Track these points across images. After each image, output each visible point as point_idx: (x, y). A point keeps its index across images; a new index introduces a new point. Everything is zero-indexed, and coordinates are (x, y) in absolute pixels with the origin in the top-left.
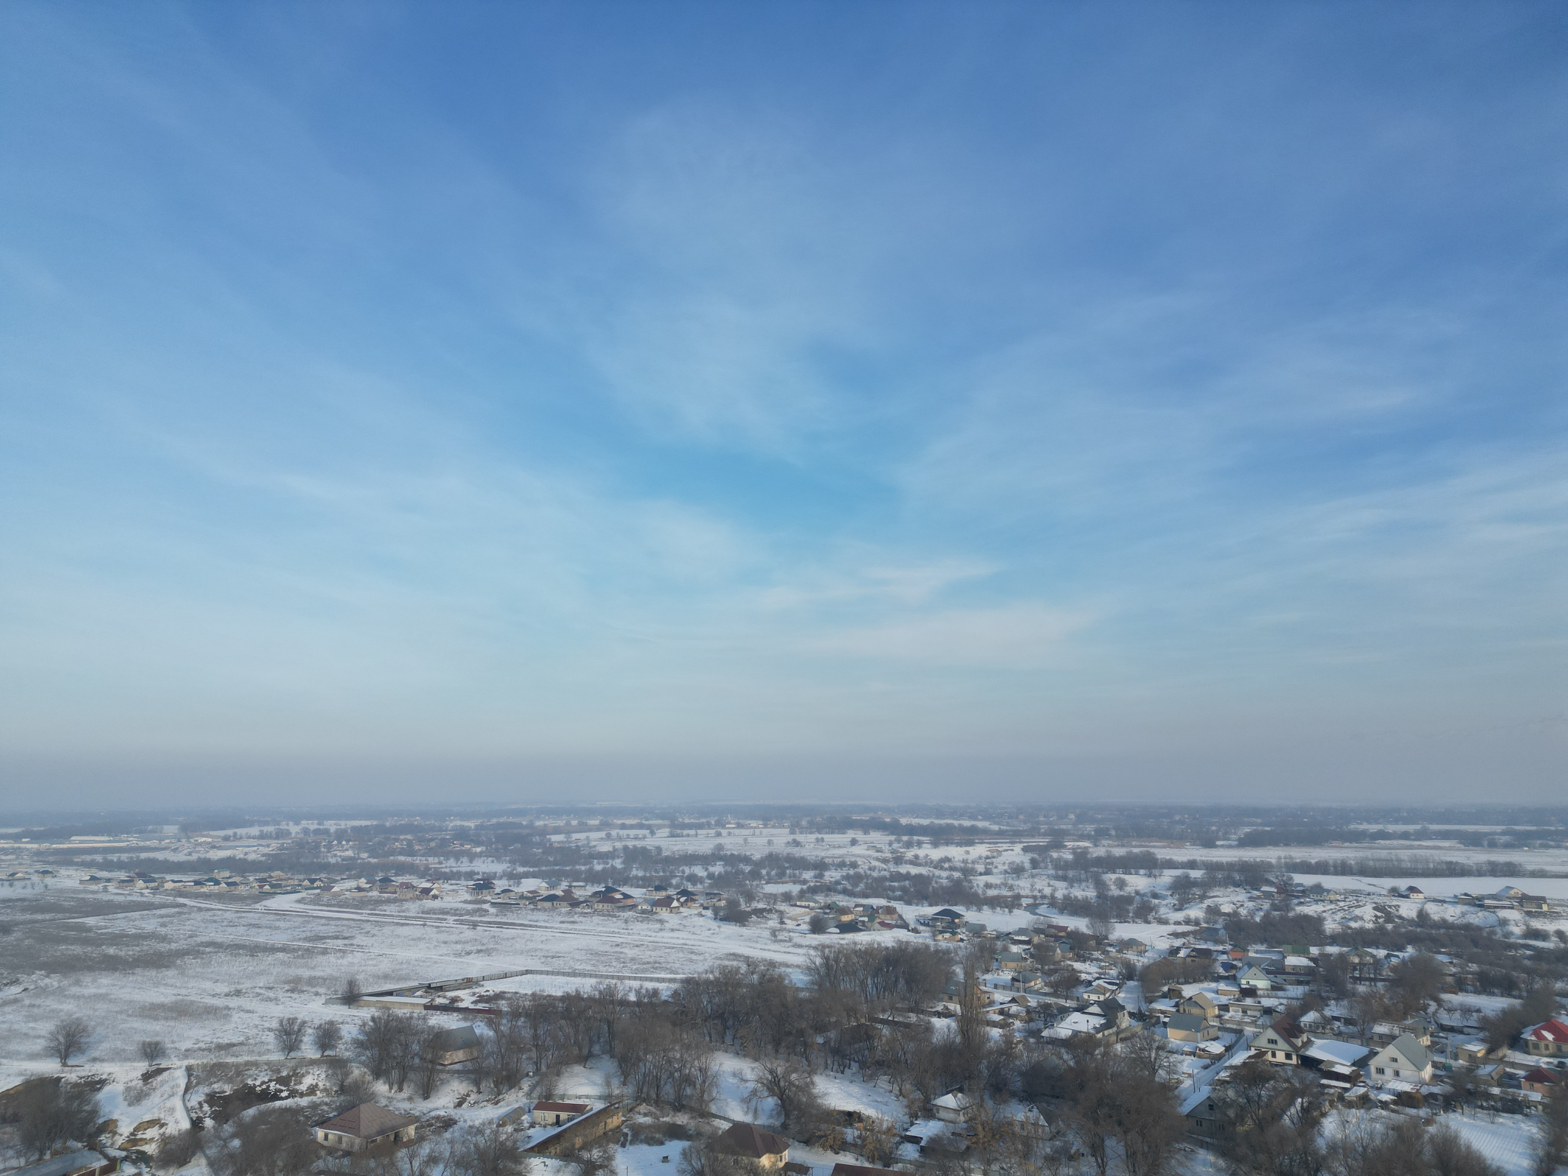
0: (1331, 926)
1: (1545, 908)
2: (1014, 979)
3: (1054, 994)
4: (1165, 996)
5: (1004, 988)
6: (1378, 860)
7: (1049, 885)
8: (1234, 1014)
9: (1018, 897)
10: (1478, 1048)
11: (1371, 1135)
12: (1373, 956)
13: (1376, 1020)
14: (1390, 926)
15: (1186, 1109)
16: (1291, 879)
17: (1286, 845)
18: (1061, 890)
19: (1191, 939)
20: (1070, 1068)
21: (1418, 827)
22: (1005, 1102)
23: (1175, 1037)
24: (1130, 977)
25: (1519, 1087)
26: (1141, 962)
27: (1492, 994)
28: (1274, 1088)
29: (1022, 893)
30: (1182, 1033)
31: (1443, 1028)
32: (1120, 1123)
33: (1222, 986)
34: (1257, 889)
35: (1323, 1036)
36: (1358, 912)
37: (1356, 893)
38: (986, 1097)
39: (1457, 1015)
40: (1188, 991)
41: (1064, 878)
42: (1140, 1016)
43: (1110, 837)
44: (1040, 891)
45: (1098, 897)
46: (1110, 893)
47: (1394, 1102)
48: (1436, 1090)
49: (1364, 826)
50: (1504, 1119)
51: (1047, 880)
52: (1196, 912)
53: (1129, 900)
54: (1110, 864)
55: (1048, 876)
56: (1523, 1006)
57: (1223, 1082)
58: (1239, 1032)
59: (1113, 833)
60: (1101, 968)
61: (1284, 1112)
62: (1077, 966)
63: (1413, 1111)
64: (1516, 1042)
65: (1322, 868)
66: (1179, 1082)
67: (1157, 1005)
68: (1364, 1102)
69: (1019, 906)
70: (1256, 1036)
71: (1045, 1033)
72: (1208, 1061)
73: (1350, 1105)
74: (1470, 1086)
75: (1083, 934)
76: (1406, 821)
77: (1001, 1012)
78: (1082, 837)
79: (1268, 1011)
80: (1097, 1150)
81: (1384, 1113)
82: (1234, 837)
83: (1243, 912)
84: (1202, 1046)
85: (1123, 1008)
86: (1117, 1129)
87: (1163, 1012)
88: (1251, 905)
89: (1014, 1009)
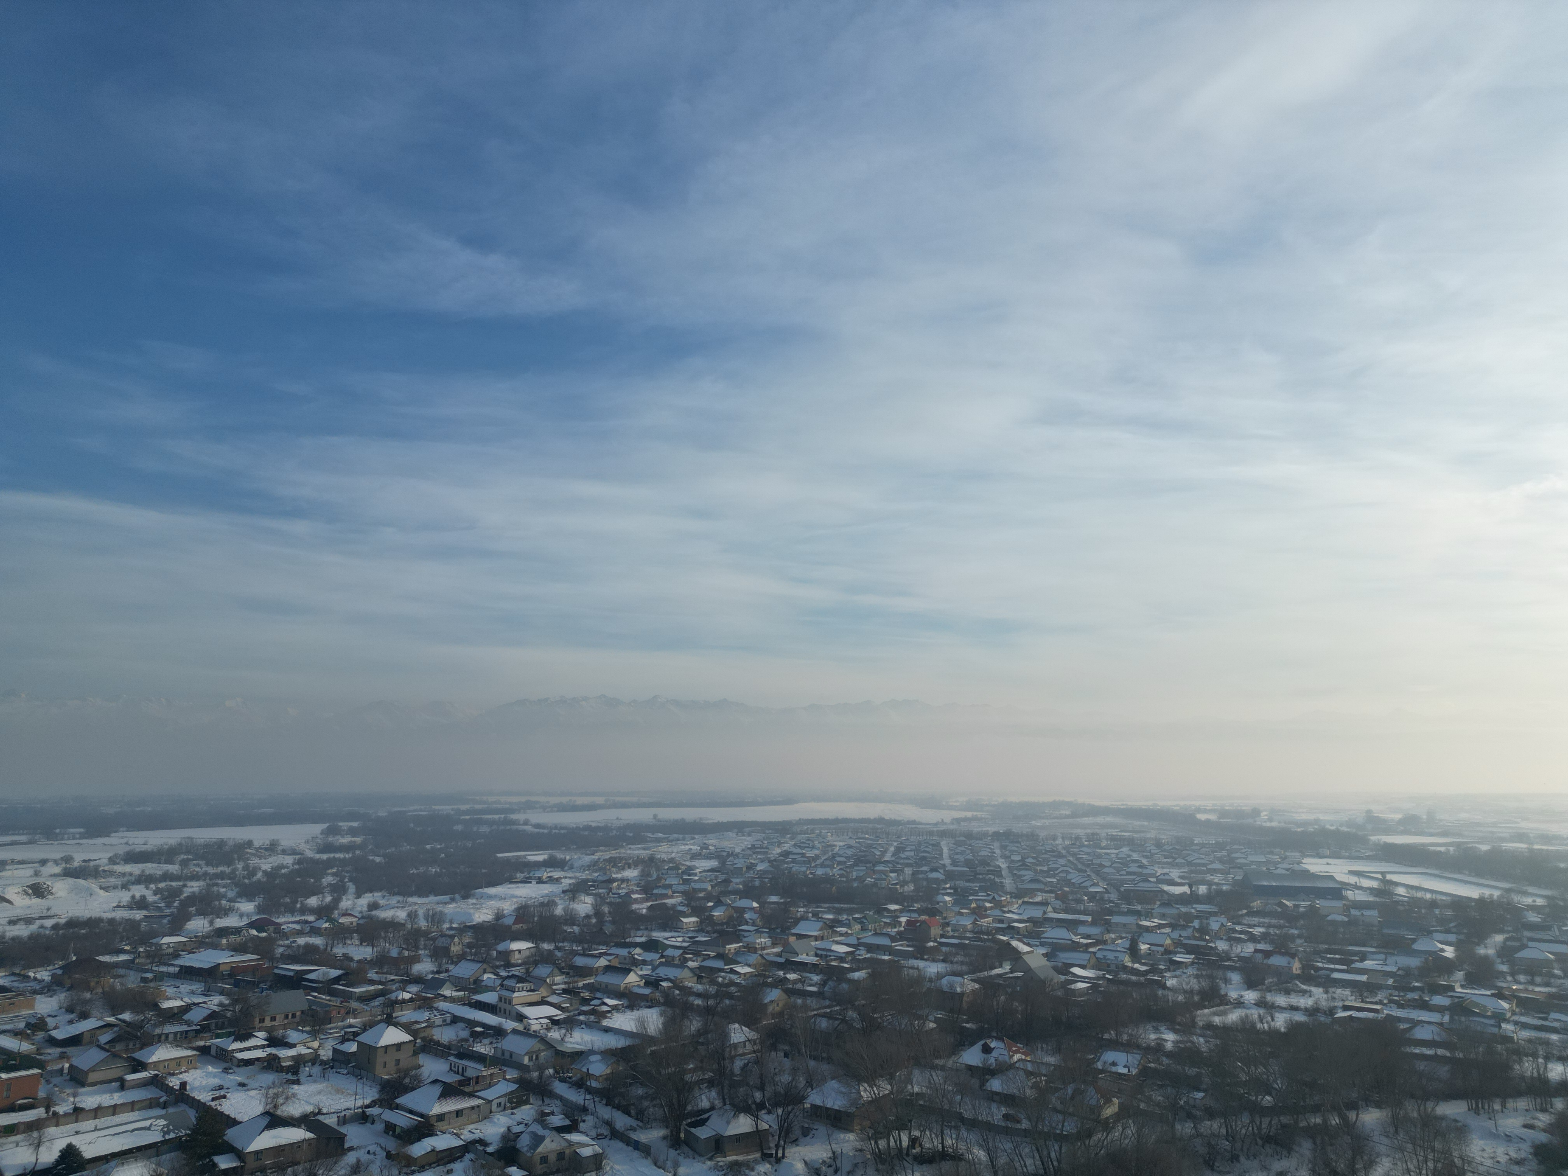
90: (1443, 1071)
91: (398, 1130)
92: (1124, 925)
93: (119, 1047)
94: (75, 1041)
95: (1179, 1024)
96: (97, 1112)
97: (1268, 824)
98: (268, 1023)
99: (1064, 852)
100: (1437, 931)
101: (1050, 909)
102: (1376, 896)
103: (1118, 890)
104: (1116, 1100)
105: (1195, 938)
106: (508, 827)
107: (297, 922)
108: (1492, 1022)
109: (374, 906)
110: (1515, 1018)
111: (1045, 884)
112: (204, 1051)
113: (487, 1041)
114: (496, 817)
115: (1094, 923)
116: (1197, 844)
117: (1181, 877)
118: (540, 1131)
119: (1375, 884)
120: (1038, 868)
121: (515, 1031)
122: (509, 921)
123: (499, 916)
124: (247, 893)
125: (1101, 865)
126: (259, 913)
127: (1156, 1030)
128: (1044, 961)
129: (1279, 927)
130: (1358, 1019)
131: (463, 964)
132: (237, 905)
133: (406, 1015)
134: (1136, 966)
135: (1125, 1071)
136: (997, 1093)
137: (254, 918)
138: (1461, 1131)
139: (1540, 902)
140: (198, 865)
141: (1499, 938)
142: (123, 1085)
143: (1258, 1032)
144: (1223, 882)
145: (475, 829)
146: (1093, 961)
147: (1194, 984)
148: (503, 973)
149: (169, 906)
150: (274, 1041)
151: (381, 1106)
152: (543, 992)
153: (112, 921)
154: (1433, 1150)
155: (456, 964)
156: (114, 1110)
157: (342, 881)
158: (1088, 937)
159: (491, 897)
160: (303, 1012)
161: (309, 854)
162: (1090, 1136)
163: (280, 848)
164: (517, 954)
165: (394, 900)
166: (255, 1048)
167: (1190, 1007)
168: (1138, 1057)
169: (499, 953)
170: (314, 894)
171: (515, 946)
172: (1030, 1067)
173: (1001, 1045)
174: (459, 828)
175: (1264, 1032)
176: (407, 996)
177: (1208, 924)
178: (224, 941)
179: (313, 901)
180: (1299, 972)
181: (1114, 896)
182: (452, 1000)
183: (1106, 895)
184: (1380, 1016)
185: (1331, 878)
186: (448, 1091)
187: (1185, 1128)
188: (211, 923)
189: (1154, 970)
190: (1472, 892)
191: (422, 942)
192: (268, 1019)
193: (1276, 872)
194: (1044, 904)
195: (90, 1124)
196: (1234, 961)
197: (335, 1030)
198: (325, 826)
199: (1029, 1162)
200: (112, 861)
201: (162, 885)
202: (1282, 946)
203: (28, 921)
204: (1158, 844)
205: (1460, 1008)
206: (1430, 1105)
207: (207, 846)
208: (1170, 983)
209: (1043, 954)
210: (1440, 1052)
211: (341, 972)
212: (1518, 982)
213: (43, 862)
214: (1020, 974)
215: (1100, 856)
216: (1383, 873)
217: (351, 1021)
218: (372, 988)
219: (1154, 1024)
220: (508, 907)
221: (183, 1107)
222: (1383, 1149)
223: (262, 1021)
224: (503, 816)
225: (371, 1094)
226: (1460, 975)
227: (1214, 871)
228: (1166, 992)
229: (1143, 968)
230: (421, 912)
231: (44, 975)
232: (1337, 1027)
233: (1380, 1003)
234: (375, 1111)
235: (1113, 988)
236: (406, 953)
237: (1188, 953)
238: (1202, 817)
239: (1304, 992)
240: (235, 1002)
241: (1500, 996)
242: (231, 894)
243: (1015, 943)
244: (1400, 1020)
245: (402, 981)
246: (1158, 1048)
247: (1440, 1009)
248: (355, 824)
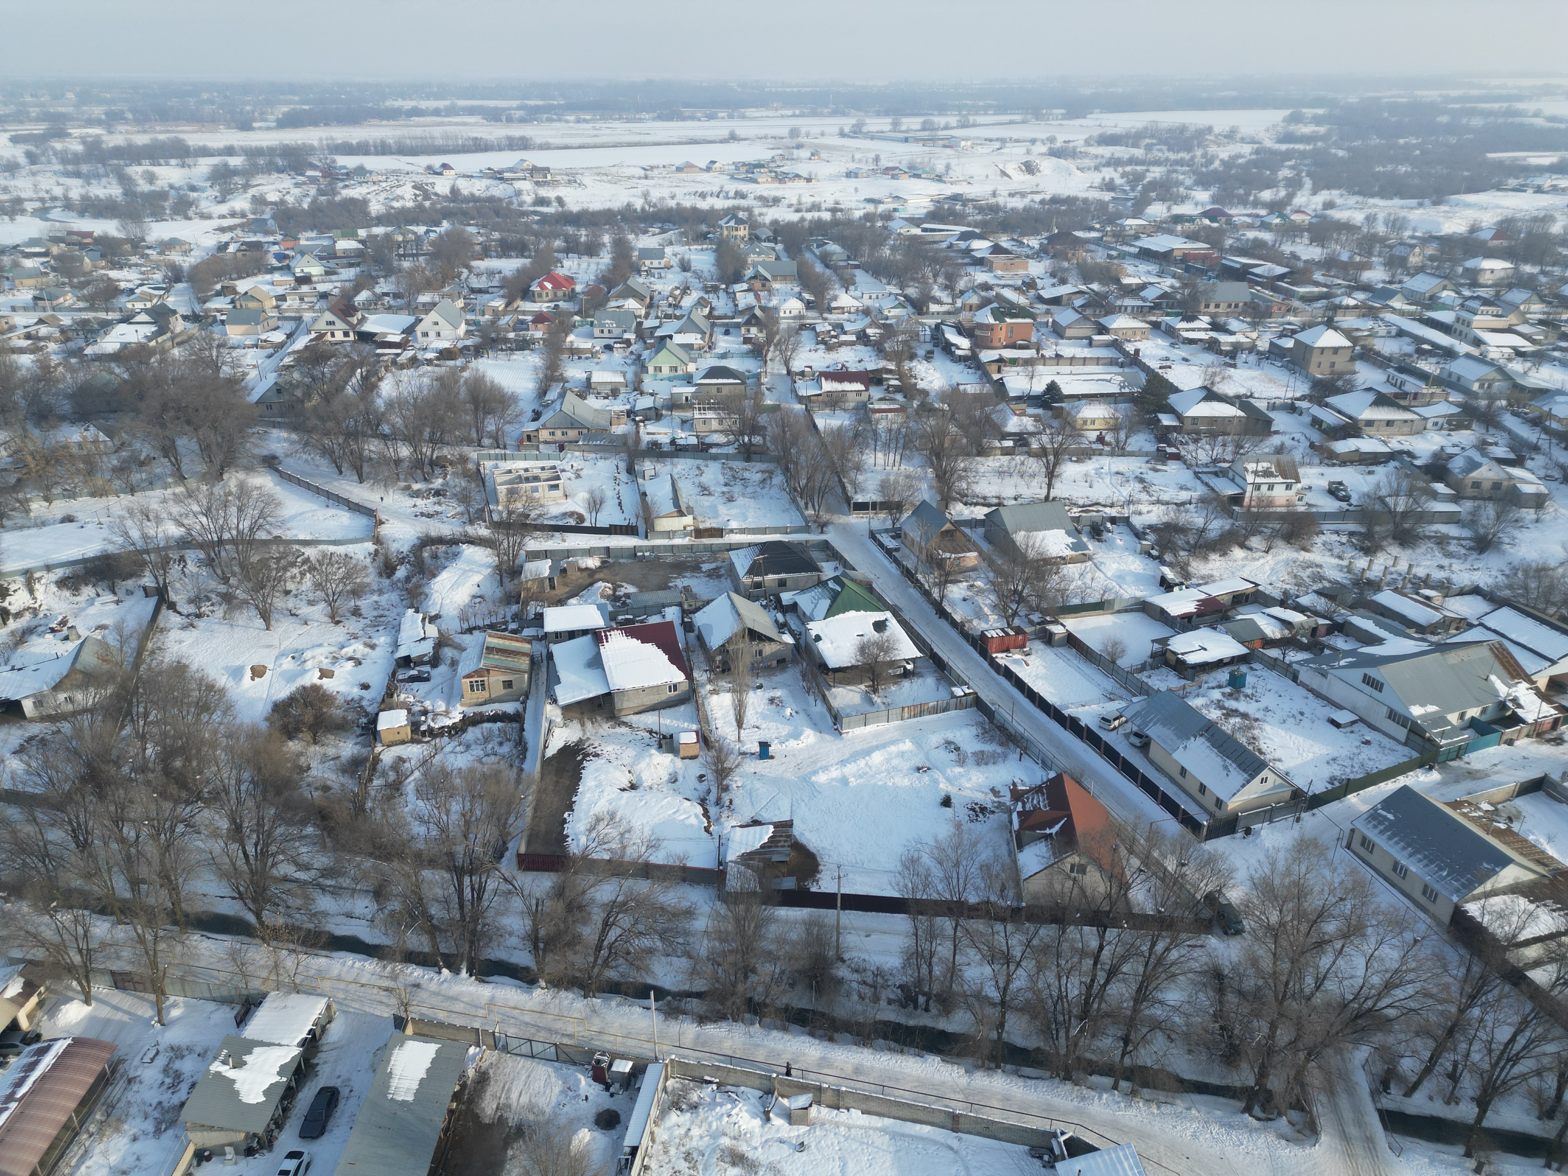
0: (376, 208)
1: (549, 177)
2: (36, 298)
3: (92, 308)
4: (218, 294)
5: (25, 309)
6: (415, 138)
7: (59, 184)
8: (292, 302)
9: (19, 201)
10: (499, 304)
11: (420, 388)
12: (415, 233)
13: (419, 291)
14: (427, 204)
15: (255, 397)
16: (334, 161)
17: (326, 125)
18: (76, 189)
19: (239, 232)
20: (125, 381)
21: (447, 103)
22: (54, 427)
23: (234, 333)
24: (177, 279)
25: (528, 329)
26: (186, 262)
27: (510, 257)
28: (336, 364)
29: (23, 195)
30: (242, 328)
31: (473, 291)
32: (189, 422)
33: (277, 277)
34: (302, 175)
35: (375, 311)
36: (399, 192)
37: (396, 173)
38: (30, 426)
39: (484, 278)
40: (242, 286)
41: (77, 175)
42: (193, 318)
43: (126, 121)
44: (47, 192)
45: (126, 194)
46: (139, 189)
47: (438, 359)
48: (469, 342)
49: (399, 103)
50: (518, 356)
51: (55, 178)
52: (241, 203)
53: (162, 195)
54: (134, 154)
55: (55, 173)
56: (532, 263)
57: (288, 367)
58: (299, 319)
59: (130, 116)
60: (143, 273)
61: (346, 383)
62: (114, 274)
63: (451, 363)
64: (527, 294)
65: (362, 149)
66: (245, 374)
67: (211, 305)
68: (414, 362)
69: (23, 212)
70: (315, 320)
71: (89, 351)
72: (271, 350)
73: (402, 367)
74: (493, 335)
75: (114, 238)
76: (438, 97)
77: (28, 336)
78: (90, 122)
79: (324, 296)
80: (168, 450)
81: (429, 368)
82: (271, 117)
83: (290, 199)
84: (263, 337)
85: (174, 312)
86: (187, 428)
87: (218, 311)
88: (297, 191)
89: (44, 330)
91: (1324, 426)
93: (1088, 312)
94: (1056, 301)
96: (1072, 360)
98: (1212, 309)
106: (1510, 120)
107: (1249, 215)
109: (1329, 205)
112: (1156, 326)
113: (1433, 360)
114: (1496, 106)
118: (1477, 457)
121: (1468, 356)
122: (1486, 235)
123: (1474, 229)
124: (1203, 182)
126: (1213, 203)
131: (1420, 277)
132: (1193, 193)
133: (1348, 321)
137: (1208, 207)
140: (1160, 150)
142: (1090, 344)
145: (1464, 121)
148: (1467, 293)
149: (1133, 189)
150: (1216, 326)
151: (1310, 401)
152: (1512, 319)
153: (1085, 201)
155: (1413, 276)
156: (1085, 361)
157: (1298, 175)
159: (1468, 205)
160: (1245, 304)
161: (1269, 143)
163: (1239, 136)
164: (1488, 275)
165: (1352, 200)
166: (1199, 330)
169: (1467, 270)
170: (1268, 187)
171: (1487, 264)
174: (1444, 119)
176: (1351, 302)
178: (1179, 228)
179: (1267, 195)
182: (1402, 313)
186: (1381, 400)
188: (1169, 209)
191: (1377, 248)
192: (1212, 306)
195: (1066, 369)
197: (1274, 324)
198: (1287, 112)
200: (1087, 143)
201: (1128, 169)
203: (1023, 195)
207: (1170, 131)
211: (1285, 270)
213: (1033, 141)
217: (1291, 318)
218: (1316, 289)
220: (1488, 219)
221: (1135, 370)
223: (1207, 306)
224: (1505, 105)
225: (1302, 388)
230: (1381, 216)
231: (1034, 242)
234: (1304, 404)
236: (1358, 259)
240: (1185, 286)
242: (1189, 182)
245: (1348, 287)
248: (1321, 111)
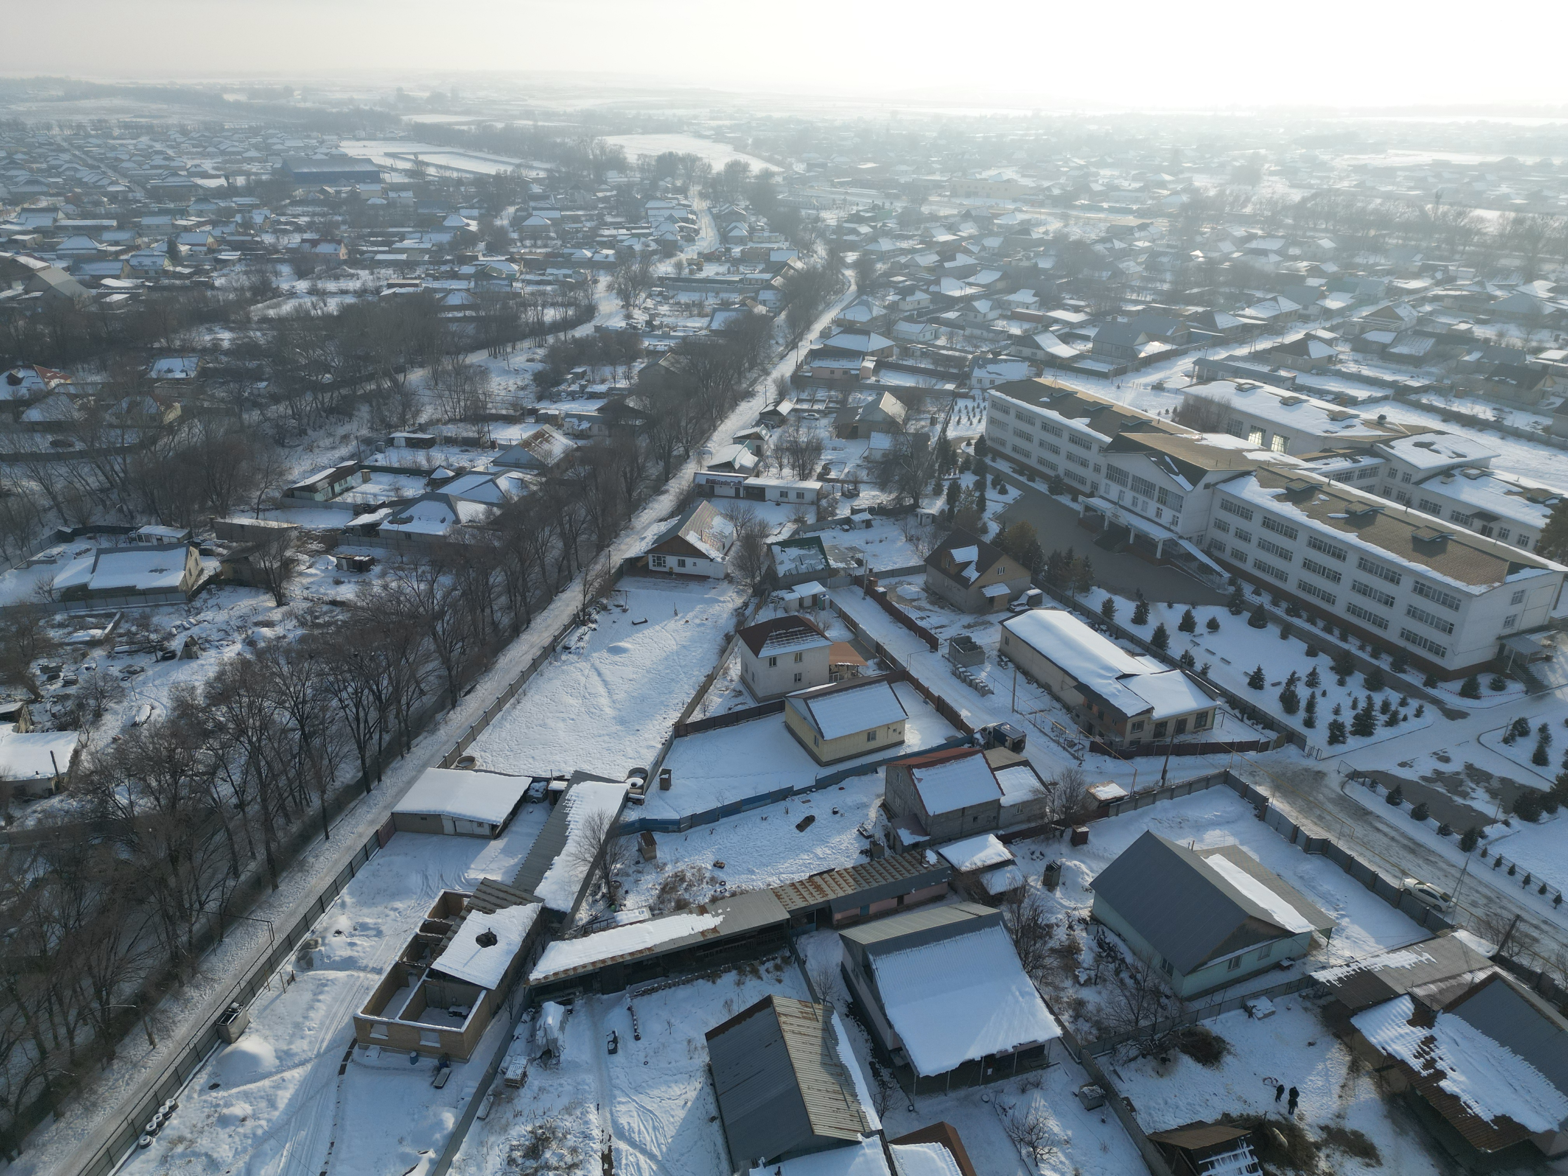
90: (470, 329)
92: (158, 226)
95: (234, 322)
97: (302, 105)
99: (65, 144)
100: (463, 208)
101: (61, 215)
102: (410, 177)
103: (144, 188)
104: (177, 405)
105: (239, 234)
108: (506, 282)
110: (523, 277)
111: (48, 185)
115: (120, 227)
116: (228, 130)
117: (215, 168)
119: (408, 165)
120: (34, 166)
125: (117, 159)
127: (210, 331)
128: (66, 276)
129: (324, 215)
130: (402, 294)
134: (179, 269)
135: (183, 375)
136: (37, 423)
138: (483, 373)
139: (542, 174)
141: (511, 210)
143: (312, 318)
144: (261, 171)
146: (127, 269)
147: (245, 281)
154: (464, 392)
158: (116, 243)
162: (154, 442)
167: (242, 304)
168: (195, 360)
172: (72, 390)
173: (31, 373)
175: (318, 318)
177: (251, 217)
180: (346, 257)
181: (139, 195)
183: (130, 195)
184: (419, 289)
185: (369, 161)
187: (254, 416)
189: (198, 271)
190: (489, 169)
193: (315, 157)
194: (54, 209)
196: (282, 253)
199: (91, 480)
202: (327, 234)
204: (184, 132)
205: (483, 274)
206: (461, 357)
208: (218, 283)
209: (63, 269)
210: (468, 313)
212: (525, 247)
214: (37, 294)
215: (113, 148)
216: (415, 154)
219: (207, 326)
222: (426, 399)
226: (482, 245)
227: (251, 160)
228: (215, 293)
229: (187, 271)
232: (383, 304)
233: (419, 277)
235: (156, 295)
237: (235, 249)
238: (230, 97)
239: (352, 276)
241: (512, 260)
243: (23, 259)
244: (435, 290)
246: (216, 348)
247: (467, 277)
